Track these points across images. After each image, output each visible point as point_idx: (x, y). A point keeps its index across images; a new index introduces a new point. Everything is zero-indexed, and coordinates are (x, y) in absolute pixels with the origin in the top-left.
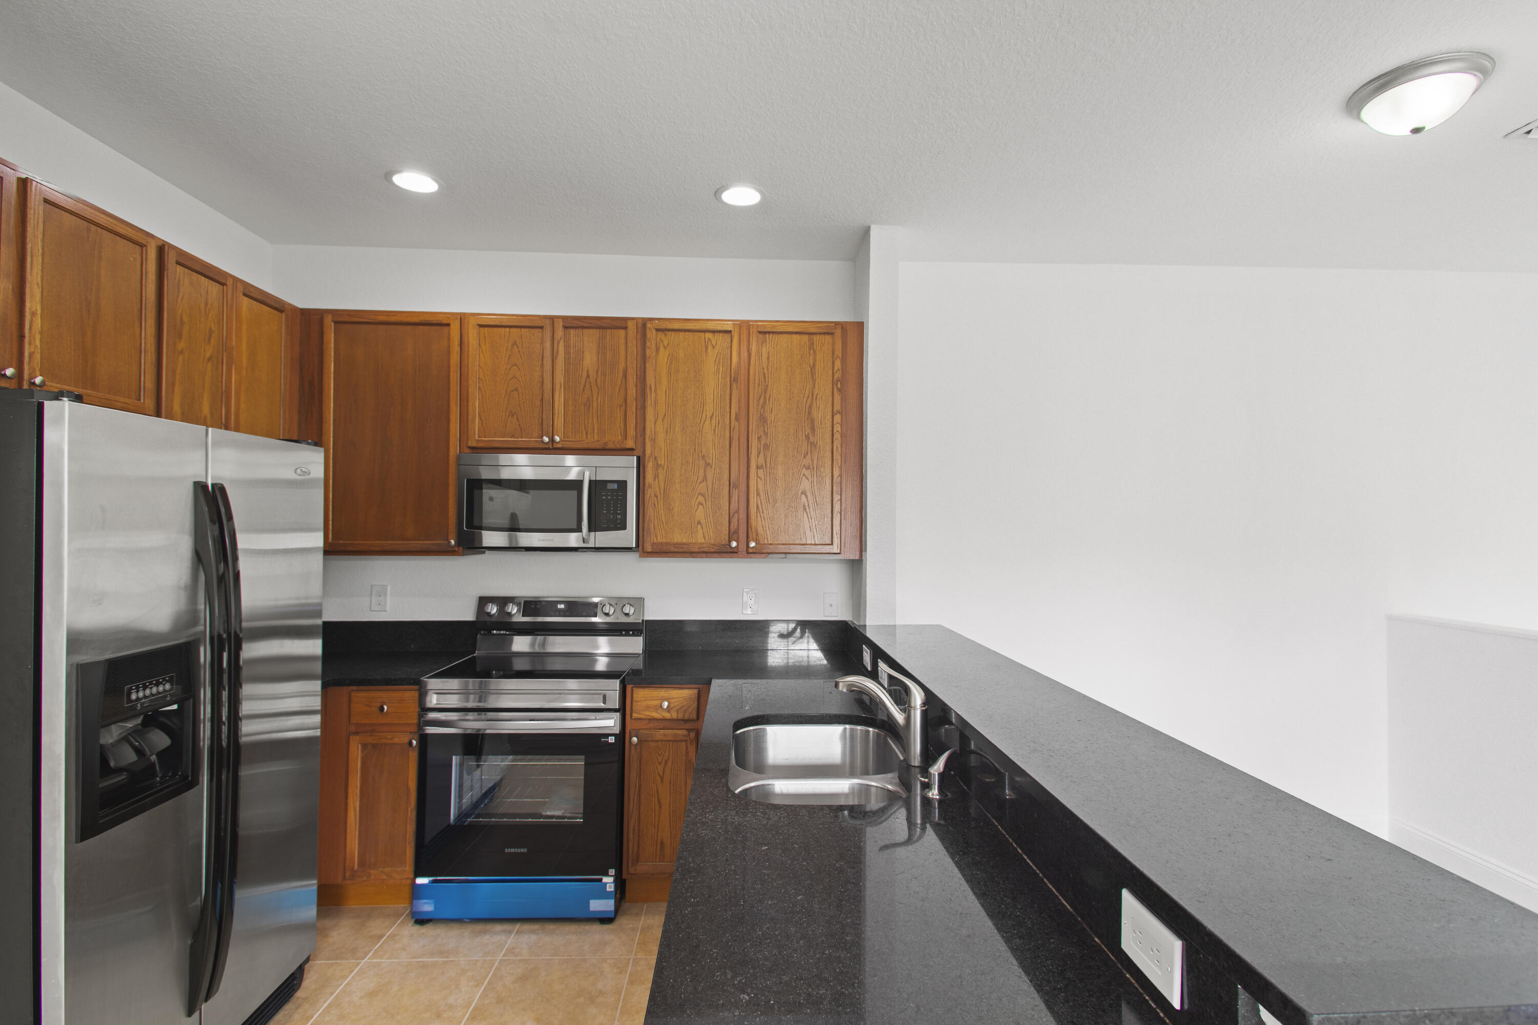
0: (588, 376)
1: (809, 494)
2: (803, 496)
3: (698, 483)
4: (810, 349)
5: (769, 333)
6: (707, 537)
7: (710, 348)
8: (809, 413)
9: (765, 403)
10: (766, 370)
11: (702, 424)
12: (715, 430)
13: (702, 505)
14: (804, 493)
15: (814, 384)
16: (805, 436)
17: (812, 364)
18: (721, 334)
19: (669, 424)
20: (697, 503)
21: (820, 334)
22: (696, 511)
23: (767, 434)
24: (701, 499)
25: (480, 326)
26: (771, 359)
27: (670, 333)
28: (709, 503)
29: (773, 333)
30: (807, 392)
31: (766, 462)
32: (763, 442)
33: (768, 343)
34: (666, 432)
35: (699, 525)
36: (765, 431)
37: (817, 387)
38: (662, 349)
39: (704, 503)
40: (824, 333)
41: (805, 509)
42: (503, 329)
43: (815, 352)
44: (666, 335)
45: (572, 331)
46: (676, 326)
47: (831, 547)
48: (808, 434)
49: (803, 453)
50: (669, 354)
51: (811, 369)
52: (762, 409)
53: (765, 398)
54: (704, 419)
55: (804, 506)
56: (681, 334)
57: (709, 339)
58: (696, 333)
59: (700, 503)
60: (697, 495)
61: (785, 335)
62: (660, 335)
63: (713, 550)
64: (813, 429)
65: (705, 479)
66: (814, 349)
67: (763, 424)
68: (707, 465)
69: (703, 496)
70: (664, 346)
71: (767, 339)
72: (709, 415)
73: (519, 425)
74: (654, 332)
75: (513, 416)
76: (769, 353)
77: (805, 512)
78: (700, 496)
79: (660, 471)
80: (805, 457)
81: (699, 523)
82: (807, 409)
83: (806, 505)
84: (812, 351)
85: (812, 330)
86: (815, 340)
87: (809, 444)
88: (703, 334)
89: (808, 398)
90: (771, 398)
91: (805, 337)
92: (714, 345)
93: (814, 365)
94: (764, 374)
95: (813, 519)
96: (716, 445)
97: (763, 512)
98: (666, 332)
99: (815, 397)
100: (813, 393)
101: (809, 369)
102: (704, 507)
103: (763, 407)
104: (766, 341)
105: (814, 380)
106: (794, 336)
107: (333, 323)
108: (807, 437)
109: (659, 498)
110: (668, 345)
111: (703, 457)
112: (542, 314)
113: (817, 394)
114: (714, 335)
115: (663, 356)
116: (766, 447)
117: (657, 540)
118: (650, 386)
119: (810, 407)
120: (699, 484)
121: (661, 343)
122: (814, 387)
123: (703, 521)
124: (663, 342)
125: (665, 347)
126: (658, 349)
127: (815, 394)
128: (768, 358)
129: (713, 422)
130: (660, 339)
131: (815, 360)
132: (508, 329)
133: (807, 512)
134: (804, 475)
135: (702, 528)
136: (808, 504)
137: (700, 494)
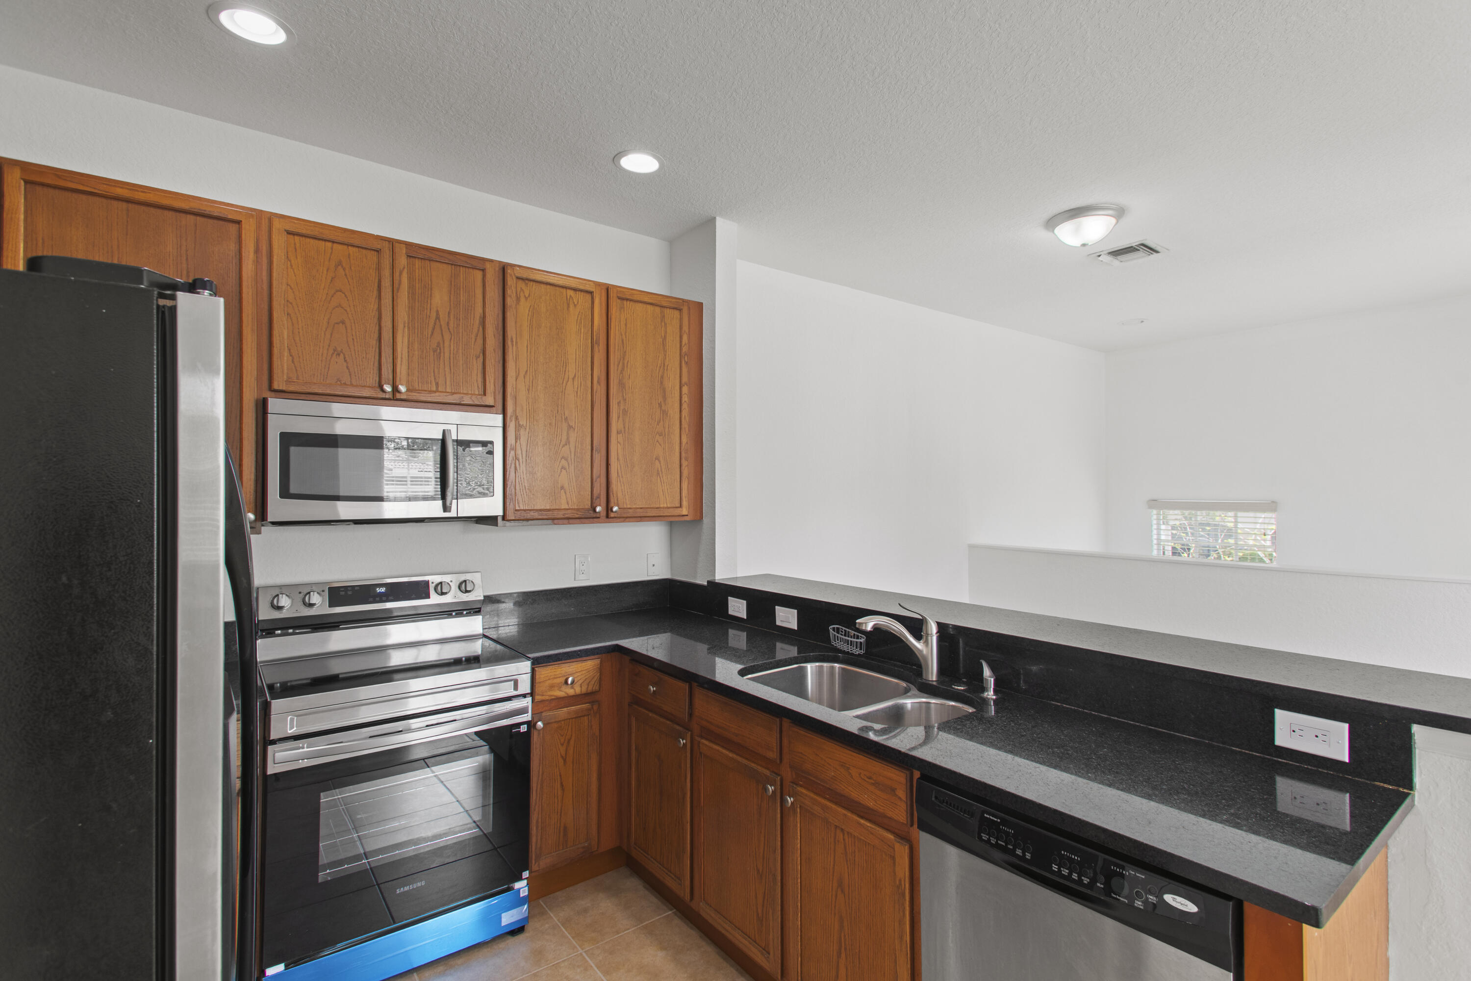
0: (438, 318)
1: (661, 459)
2: (657, 461)
3: (561, 446)
4: (662, 321)
5: (627, 300)
6: (570, 503)
7: (571, 306)
8: (662, 383)
9: (623, 369)
10: (624, 336)
11: (564, 384)
12: (577, 393)
13: (565, 469)
14: (657, 459)
15: (665, 355)
16: (658, 403)
17: (663, 335)
18: (582, 293)
19: (531, 382)
20: (560, 467)
21: (670, 308)
22: (559, 475)
23: (626, 399)
24: (564, 462)
25: (289, 233)
26: (628, 326)
27: (531, 283)
28: (572, 468)
29: (631, 300)
30: (659, 362)
31: (624, 428)
32: (622, 407)
33: (625, 309)
34: (528, 390)
35: (562, 491)
36: (623, 397)
37: (667, 359)
38: (522, 299)
39: (567, 468)
40: (674, 308)
41: (658, 474)
42: (322, 243)
43: (666, 324)
44: (526, 284)
45: (417, 263)
46: (538, 277)
47: (681, 509)
48: (661, 402)
49: (657, 420)
50: (530, 306)
51: (663, 341)
52: (621, 375)
53: (623, 364)
54: (566, 379)
55: (658, 471)
56: (543, 286)
57: (570, 296)
58: (557, 288)
59: (563, 467)
60: (560, 458)
61: (640, 305)
62: (520, 283)
63: (577, 516)
64: (665, 398)
65: (568, 442)
66: (665, 322)
67: (622, 390)
68: (570, 427)
69: (566, 460)
70: (525, 296)
71: (625, 306)
72: (571, 376)
73: (347, 367)
74: (515, 279)
75: (339, 355)
76: (626, 320)
77: (658, 477)
78: (563, 459)
79: (522, 432)
80: (658, 424)
81: (562, 488)
82: (659, 378)
83: (660, 470)
84: (663, 324)
85: (664, 304)
86: (666, 313)
87: (662, 412)
88: (565, 290)
89: (660, 367)
90: (629, 364)
91: (658, 309)
92: (576, 303)
93: (665, 337)
94: (623, 340)
95: (665, 484)
96: (579, 408)
97: (622, 477)
98: (527, 282)
99: (666, 368)
100: (664, 364)
101: (661, 340)
102: (567, 471)
103: (622, 372)
104: (624, 308)
105: (665, 351)
106: (648, 306)
107: (22, 183)
108: (660, 405)
109: (521, 461)
110: (529, 296)
111: (566, 419)
112: (376, 234)
113: (668, 365)
114: (576, 293)
115: (524, 308)
116: (625, 412)
117: (519, 507)
118: (512, 339)
119: (662, 377)
120: (563, 447)
121: (522, 293)
122: (666, 358)
123: (566, 486)
124: (524, 292)
125: (526, 298)
126: (518, 299)
127: (666, 364)
128: (626, 325)
129: (576, 383)
130: (521, 288)
131: (666, 332)
132: (329, 244)
133: (660, 477)
134: (657, 441)
135: (565, 493)
136: (661, 469)
137: (563, 458)
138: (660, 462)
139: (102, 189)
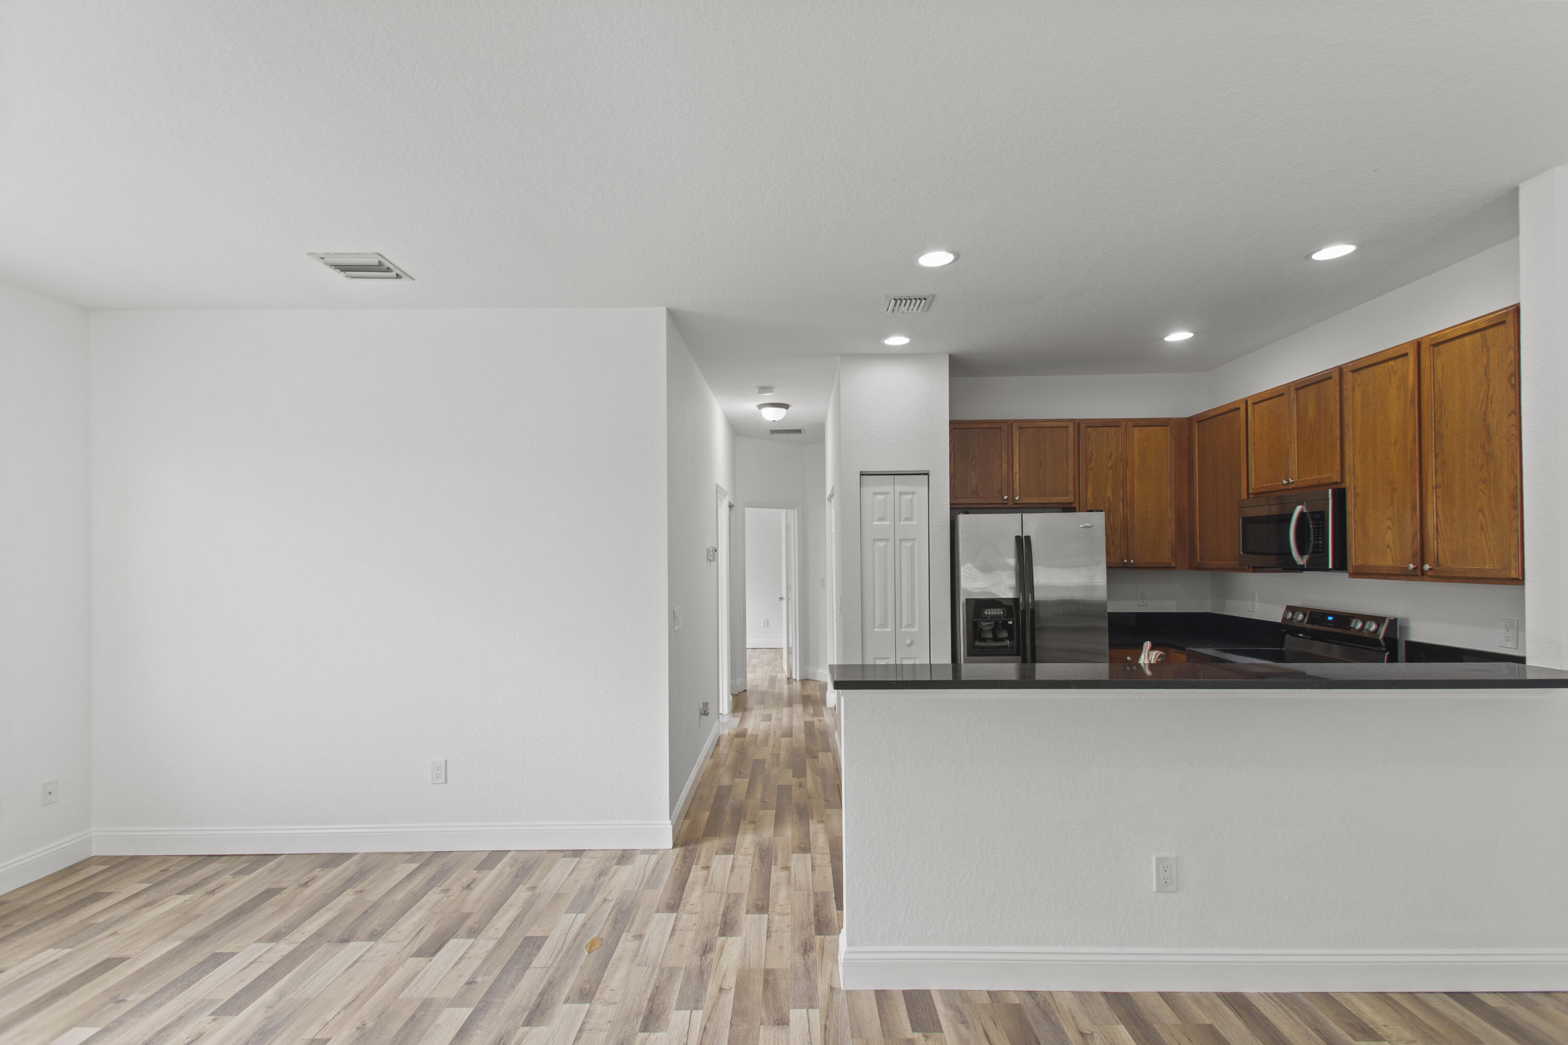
0: (1311, 425)
1: (1486, 511)
2: (1480, 514)
4: (1483, 347)
5: (1442, 343)
6: (1394, 559)
7: (1392, 376)
8: (1484, 420)
9: (1440, 418)
10: (1441, 383)
11: (1388, 450)
12: (1398, 455)
13: (1390, 529)
14: (1481, 511)
15: (1489, 385)
16: (1481, 446)
17: (1485, 362)
18: (1399, 359)
19: (1363, 455)
20: (1386, 527)
21: (1492, 327)
22: (1386, 535)
23: (1444, 450)
24: (1389, 522)
25: (1254, 404)
26: (1445, 370)
27: (1362, 371)
28: (1396, 527)
29: (1445, 342)
30: (1481, 396)
31: (1443, 481)
32: (1440, 460)
33: (1438, 355)
34: (1362, 463)
35: (1388, 549)
36: (1442, 448)
37: (1491, 389)
38: (1356, 388)
39: (1392, 527)
40: (1496, 325)
41: (1482, 528)
42: (1264, 403)
43: (1488, 349)
44: (1359, 374)
45: (1301, 392)
46: (1364, 364)
48: (1484, 443)
49: (1479, 466)
50: (1362, 391)
51: (1485, 370)
54: (1389, 445)
55: (1482, 524)
56: (1370, 369)
57: (1391, 367)
58: (1381, 365)
59: (1389, 528)
60: (1386, 519)
61: (1457, 341)
62: (1354, 376)
63: (1396, 573)
64: (1489, 437)
65: (1392, 503)
66: (1487, 346)
67: (1440, 441)
68: (1394, 489)
69: (1391, 520)
70: (1356, 385)
71: (1441, 351)
72: (1393, 441)
73: (1274, 473)
74: (1350, 374)
75: (1271, 466)
76: (1443, 364)
77: (1483, 532)
78: (1388, 520)
79: (1358, 499)
80: (1481, 470)
81: (1388, 546)
82: (1482, 416)
83: (1484, 523)
84: (1485, 350)
85: (1481, 326)
86: (1487, 335)
87: (1485, 455)
88: (1386, 364)
89: (1482, 403)
90: (1446, 411)
91: (1478, 336)
92: (1394, 371)
93: (1488, 364)
94: (1440, 388)
95: (1492, 540)
96: (1400, 470)
97: (1442, 534)
98: (1356, 372)
99: (1489, 401)
100: (1487, 396)
102: (1391, 531)
103: (1439, 423)
104: (1436, 354)
105: (1488, 381)
106: (1466, 338)
107: (1197, 424)
108: (1483, 447)
109: (1358, 523)
110: (1360, 383)
111: (1390, 482)
113: (1492, 396)
114: (1394, 361)
115: (1358, 394)
116: (1444, 464)
117: (1357, 562)
118: (1348, 424)
119: (1485, 413)
120: (1387, 508)
122: (1489, 389)
123: (1391, 545)
124: (1354, 383)
125: (1359, 386)
127: (1490, 396)
128: (1443, 370)
129: (1397, 446)
130: (1355, 379)
131: (1488, 358)
132: (1267, 402)
133: (1485, 533)
134: (1481, 490)
135: (1391, 551)
136: (1486, 522)
137: (1388, 518)
138: (1484, 514)
139: (1213, 414)
